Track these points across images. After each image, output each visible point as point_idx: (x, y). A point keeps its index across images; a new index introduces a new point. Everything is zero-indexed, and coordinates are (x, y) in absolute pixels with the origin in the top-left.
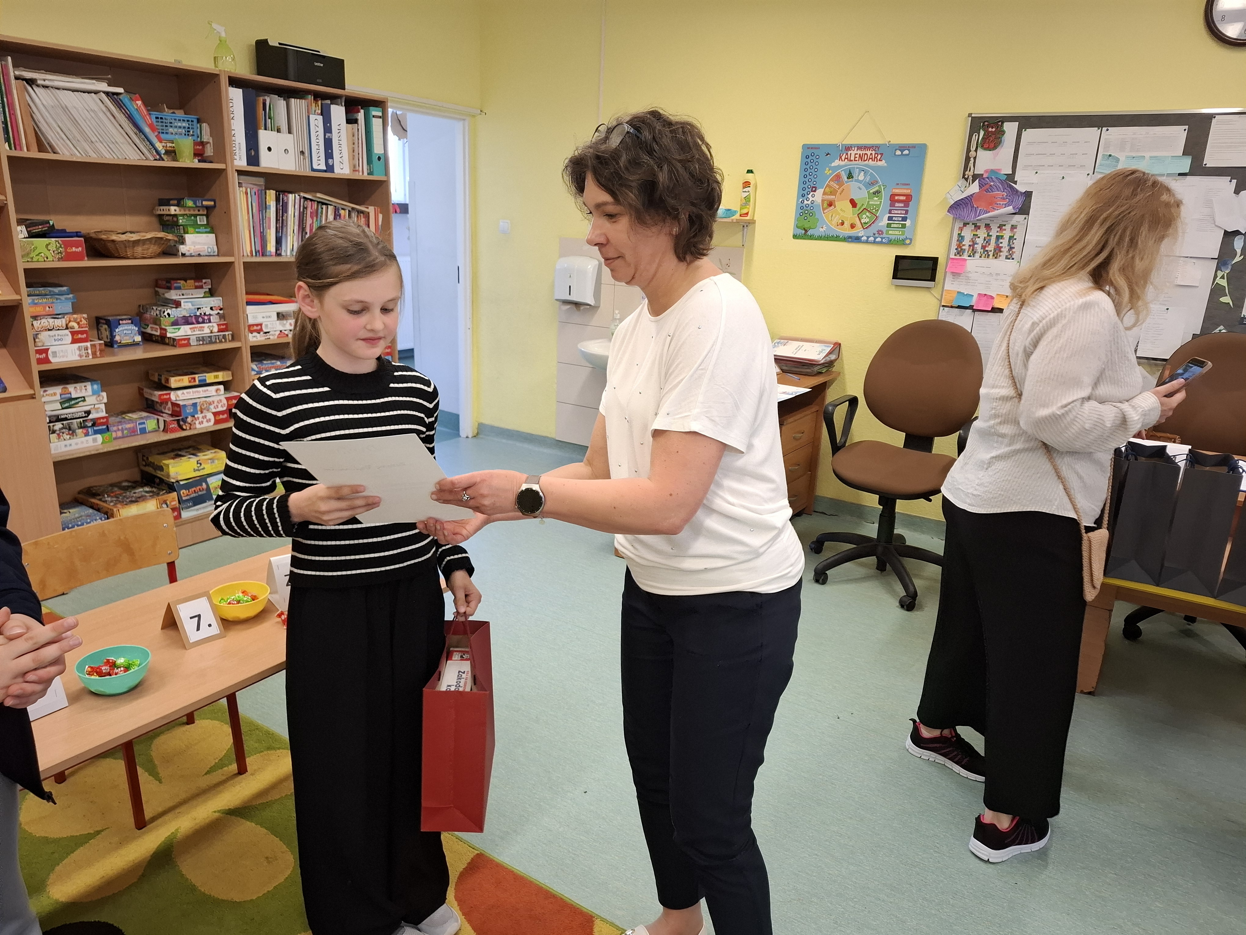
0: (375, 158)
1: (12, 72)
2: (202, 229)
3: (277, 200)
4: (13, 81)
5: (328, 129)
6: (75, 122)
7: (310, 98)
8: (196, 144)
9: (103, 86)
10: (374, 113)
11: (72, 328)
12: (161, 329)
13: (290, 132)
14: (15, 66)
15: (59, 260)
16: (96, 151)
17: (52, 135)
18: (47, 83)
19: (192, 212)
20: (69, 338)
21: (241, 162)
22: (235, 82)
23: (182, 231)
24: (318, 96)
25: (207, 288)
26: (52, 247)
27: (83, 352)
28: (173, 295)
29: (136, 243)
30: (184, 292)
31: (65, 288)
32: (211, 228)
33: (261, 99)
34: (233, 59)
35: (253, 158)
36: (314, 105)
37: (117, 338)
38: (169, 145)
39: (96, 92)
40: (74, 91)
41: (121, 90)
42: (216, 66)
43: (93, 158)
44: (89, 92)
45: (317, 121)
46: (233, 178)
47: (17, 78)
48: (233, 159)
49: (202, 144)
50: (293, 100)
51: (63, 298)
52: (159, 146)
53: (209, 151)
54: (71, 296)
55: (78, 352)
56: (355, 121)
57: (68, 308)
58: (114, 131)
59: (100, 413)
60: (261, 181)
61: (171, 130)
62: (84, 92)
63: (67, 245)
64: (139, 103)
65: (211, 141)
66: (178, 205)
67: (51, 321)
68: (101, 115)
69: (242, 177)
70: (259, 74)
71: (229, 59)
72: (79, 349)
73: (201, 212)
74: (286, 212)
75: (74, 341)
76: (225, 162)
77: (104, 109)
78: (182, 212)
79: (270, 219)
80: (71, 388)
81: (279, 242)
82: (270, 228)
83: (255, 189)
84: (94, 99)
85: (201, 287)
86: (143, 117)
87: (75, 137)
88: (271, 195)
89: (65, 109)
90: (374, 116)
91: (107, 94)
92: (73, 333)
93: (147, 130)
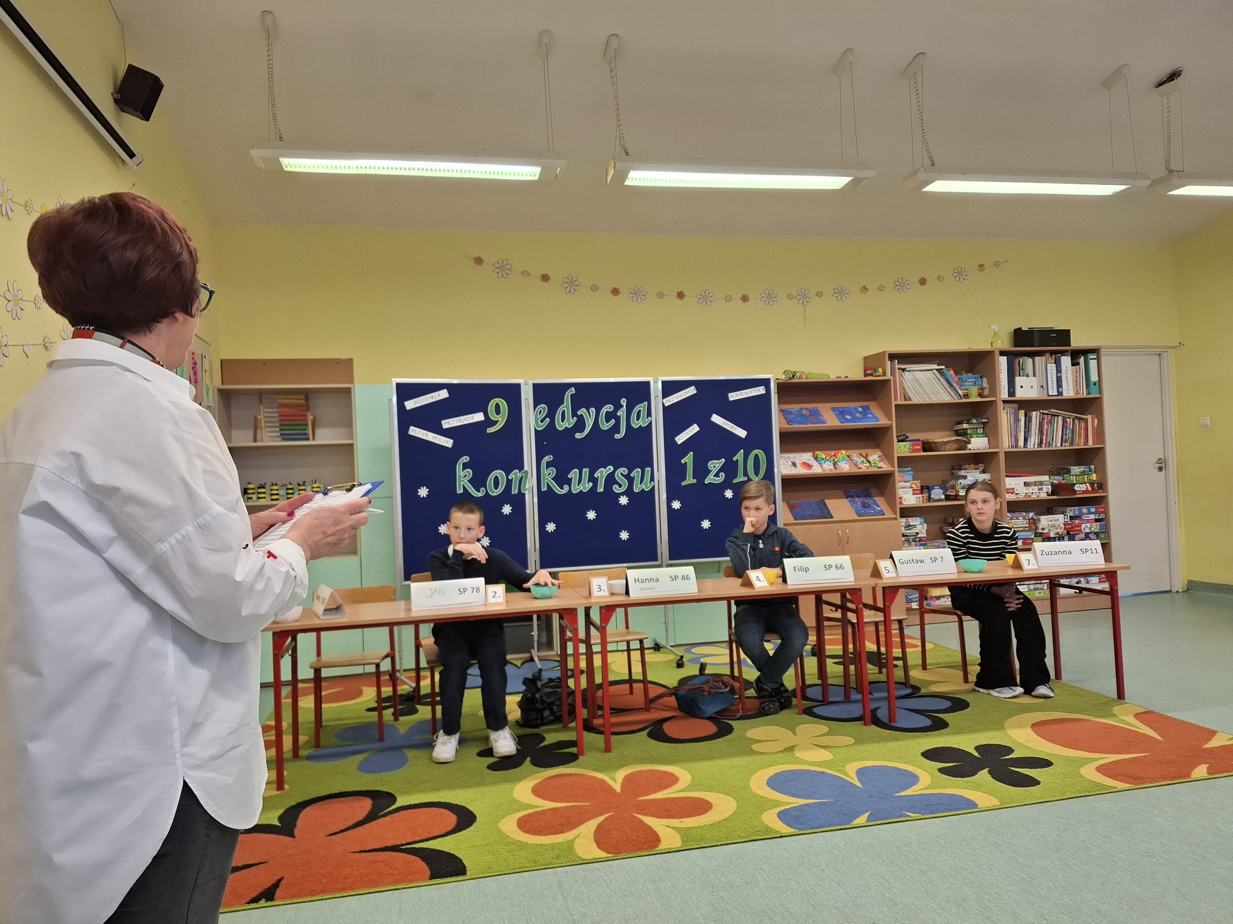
0: (1092, 385)
1: (897, 366)
2: (981, 435)
3: (1026, 415)
4: (897, 370)
5: (1059, 370)
6: (921, 385)
7: (1048, 355)
8: (979, 389)
9: (936, 366)
10: (1091, 357)
11: (913, 487)
12: (956, 491)
13: (1034, 376)
14: (898, 363)
15: (910, 452)
16: (930, 398)
17: (910, 394)
18: (911, 369)
19: (975, 427)
20: (912, 492)
21: (1005, 395)
22: (1003, 353)
23: (969, 437)
24: (1052, 353)
25: (981, 469)
26: (907, 447)
27: (918, 500)
28: (962, 473)
29: (947, 442)
30: (968, 471)
31: (909, 469)
32: (985, 434)
33: (1017, 360)
34: (1002, 341)
35: (1012, 393)
36: (1050, 358)
37: (932, 496)
38: (964, 391)
39: (931, 370)
40: (921, 371)
41: (943, 367)
42: (992, 347)
43: (928, 401)
44: (928, 370)
45: (1052, 367)
46: (1000, 405)
47: (899, 369)
48: (1000, 395)
49: (982, 389)
50: (1037, 358)
51: (908, 473)
52: (960, 392)
53: (986, 392)
54: (912, 472)
55: (915, 500)
56: (1078, 364)
57: (911, 478)
58: (939, 388)
59: (923, 534)
60: (1016, 406)
61: (966, 384)
62: (926, 371)
63: (914, 445)
64: (952, 372)
65: (988, 387)
66: (967, 423)
67: (904, 483)
68: (933, 381)
69: (1005, 404)
70: (1015, 347)
71: (1000, 342)
72: (916, 498)
73: (980, 426)
74: (1031, 422)
75: (914, 494)
76: (996, 397)
77: (935, 377)
78: (970, 427)
79: (1020, 426)
80: (910, 519)
81: (1026, 440)
82: (1020, 432)
83: (1013, 410)
84: (930, 373)
85: (978, 469)
86: (953, 379)
87: (920, 393)
88: (1022, 413)
89: (917, 380)
90: (1091, 359)
91: (937, 370)
92: (914, 490)
93: (955, 385)
